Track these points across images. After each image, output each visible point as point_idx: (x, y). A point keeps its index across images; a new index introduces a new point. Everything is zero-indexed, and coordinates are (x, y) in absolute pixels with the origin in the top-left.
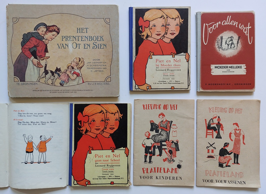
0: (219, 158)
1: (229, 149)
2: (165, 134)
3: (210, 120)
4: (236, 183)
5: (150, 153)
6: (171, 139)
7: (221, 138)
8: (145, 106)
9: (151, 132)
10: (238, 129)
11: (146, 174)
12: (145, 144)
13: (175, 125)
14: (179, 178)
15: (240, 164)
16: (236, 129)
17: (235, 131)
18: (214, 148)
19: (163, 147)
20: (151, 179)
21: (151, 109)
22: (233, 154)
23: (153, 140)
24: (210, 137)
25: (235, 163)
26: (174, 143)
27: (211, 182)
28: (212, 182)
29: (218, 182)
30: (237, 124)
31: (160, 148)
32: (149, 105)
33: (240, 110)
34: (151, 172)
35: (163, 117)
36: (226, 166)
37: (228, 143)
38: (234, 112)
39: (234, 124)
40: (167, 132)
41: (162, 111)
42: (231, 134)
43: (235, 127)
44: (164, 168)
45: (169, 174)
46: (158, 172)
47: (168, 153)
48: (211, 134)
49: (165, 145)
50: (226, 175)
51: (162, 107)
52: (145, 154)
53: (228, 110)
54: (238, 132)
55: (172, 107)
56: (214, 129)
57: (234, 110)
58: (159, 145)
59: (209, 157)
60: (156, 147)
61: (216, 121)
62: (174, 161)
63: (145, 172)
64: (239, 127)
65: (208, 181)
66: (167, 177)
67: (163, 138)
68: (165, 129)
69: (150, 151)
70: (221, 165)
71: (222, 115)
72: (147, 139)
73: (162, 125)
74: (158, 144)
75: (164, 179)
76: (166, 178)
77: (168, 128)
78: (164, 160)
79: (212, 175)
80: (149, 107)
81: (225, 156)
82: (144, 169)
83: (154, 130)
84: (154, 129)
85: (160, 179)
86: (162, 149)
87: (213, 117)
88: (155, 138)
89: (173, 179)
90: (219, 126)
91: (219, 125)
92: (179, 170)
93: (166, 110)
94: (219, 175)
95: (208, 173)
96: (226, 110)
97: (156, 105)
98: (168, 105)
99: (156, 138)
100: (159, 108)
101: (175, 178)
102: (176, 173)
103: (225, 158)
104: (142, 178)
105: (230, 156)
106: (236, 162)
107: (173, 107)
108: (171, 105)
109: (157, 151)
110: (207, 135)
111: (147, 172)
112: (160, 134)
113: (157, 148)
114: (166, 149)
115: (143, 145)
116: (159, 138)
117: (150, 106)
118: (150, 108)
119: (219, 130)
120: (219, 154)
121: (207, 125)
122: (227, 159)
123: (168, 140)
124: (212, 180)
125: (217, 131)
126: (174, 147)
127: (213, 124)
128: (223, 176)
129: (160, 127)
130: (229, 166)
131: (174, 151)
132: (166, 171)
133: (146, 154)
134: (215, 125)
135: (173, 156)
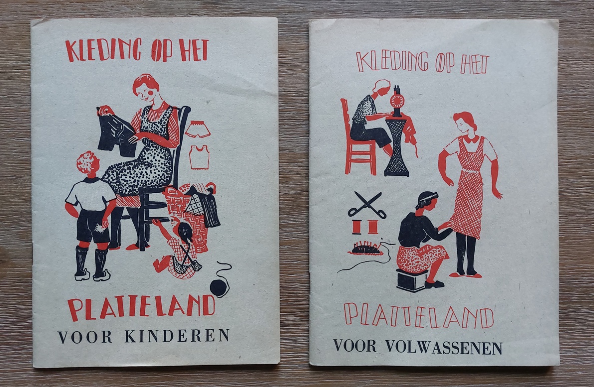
0: (400, 254)
1: (438, 216)
2: (162, 161)
3: (362, 103)
4: (465, 351)
5: (101, 238)
6: (185, 178)
7: (406, 173)
8: (76, 48)
9: (101, 155)
10: (471, 136)
11: (83, 325)
12: (77, 202)
13: (202, 123)
14: (216, 335)
15: (481, 277)
16: (466, 137)
17: (462, 146)
18: (378, 213)
19: (153, 213)
20: (104, 341)
21: (102, 58)
22: (452, 237)
23: (113, 187)
24: (361, 170)
25: (462, 273)
26: (197, 193)
27: (366, 349)
28: (371, 348)
29: (394, 348)
30: (467, 118)
31: (141, 217)
32: (89, 42)
33: (479, 58)
34: (103, 315)
35: (151, 93)
36: (428, 285)
37: (432, 194)
38: (456, 69)
39: (456, 117)
40: (169, 152)
41: (146, 65)
42: (444, 155)
43: (463, 127)
44: (158, 299)
45: (178, 321)
46: (132, 313)
47: (173, 235)
48: (368, 157)
49: (161, 205)
50: (425, 322)
51: (145, 49)
52: (78, 243)
53: (432, 60)
54: (472, 147)
55: (186, 48)
56: (378, 137)
57: (458, 61)
58: (137, 204)
59: (357, 250)
60: (125, 213)
61: (384, 105)
62: (197, 266)
63: (81, 314)
64: (475, 128)
65: (355, 346)
66: (168, 334)
67: (152, 175)
68: (162, 141)
69: (100, 229)
70: (406, 282)
71: (408, 82)
72: (87, 180)
73: (146, 125)
74: (133, 201)
75: (156, 339)
76: (168, 336)
77: (173, 136)
78: (159, 266)
79: (369, 321)
80: (90, 49)
81: (422, 244)
82: (77, 305)
83: (117, 148)
84: (115, 141)
85: (141, 341)
86: (150, 220)
87: (376, 91)
88: (118, 178)
89: (193, 340)
90: (398, 124)
91: (399, 121)
92: (219, 304)
93: (165, 60)
94: (401, 322)
95: (353, 313)
96: (425, 59)
97: (121, 42)
98: (168, 43)
99: (124, 177)
100: (136, 54)
101: (203, 336)
102: (206, 313)
103: (423, 253)
104: (68, 339)
105: (442, 243)
106: (465, 267)
107: (189, 51)
108: (181, 41)
109: (128, 230)
110: (349, 161)
111: (88, 317)
112: (141, 161)
113: (126, 217)
114: (167, 220)
115: (70, 207)
116: (137, 179)
117: (94, 45)
118: (95, 53)
119: (397, 142)
120: (400, 239)
121: (351, 123)
122: (431, 258)
123: (172, 183)
124: (371, 343)
125: (392, 144)
126: (196, 211)
127: (376, 117)
128: (413, 323)
129: (138, 132)
130: (440, 285)
131: (196, 226)
132: (166, 308)
133: (84, 245)
134: (381, 123)
135: (193, 247)
